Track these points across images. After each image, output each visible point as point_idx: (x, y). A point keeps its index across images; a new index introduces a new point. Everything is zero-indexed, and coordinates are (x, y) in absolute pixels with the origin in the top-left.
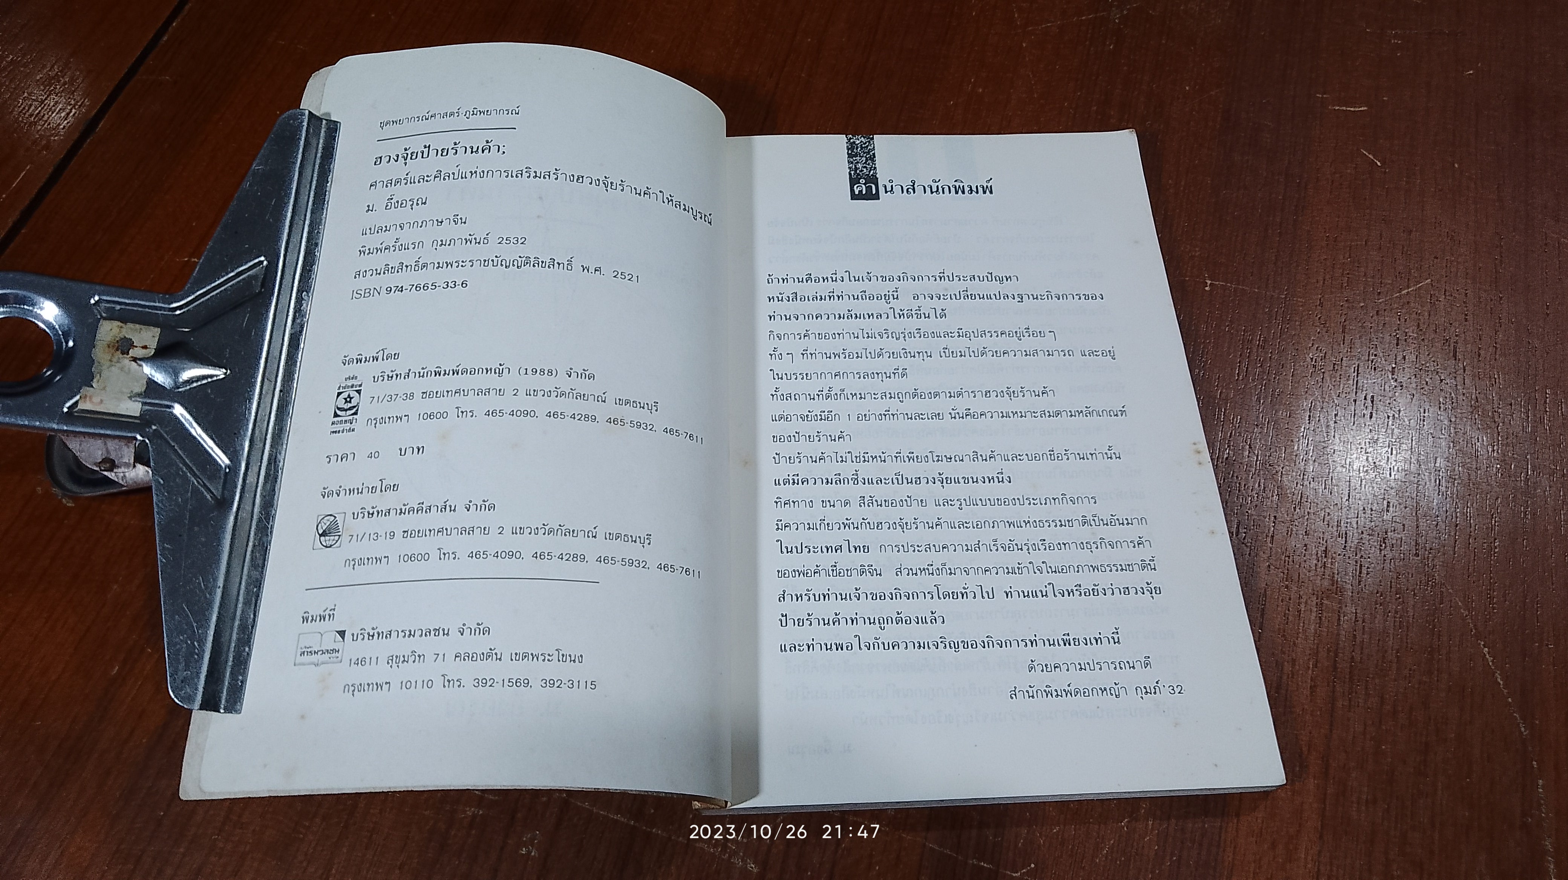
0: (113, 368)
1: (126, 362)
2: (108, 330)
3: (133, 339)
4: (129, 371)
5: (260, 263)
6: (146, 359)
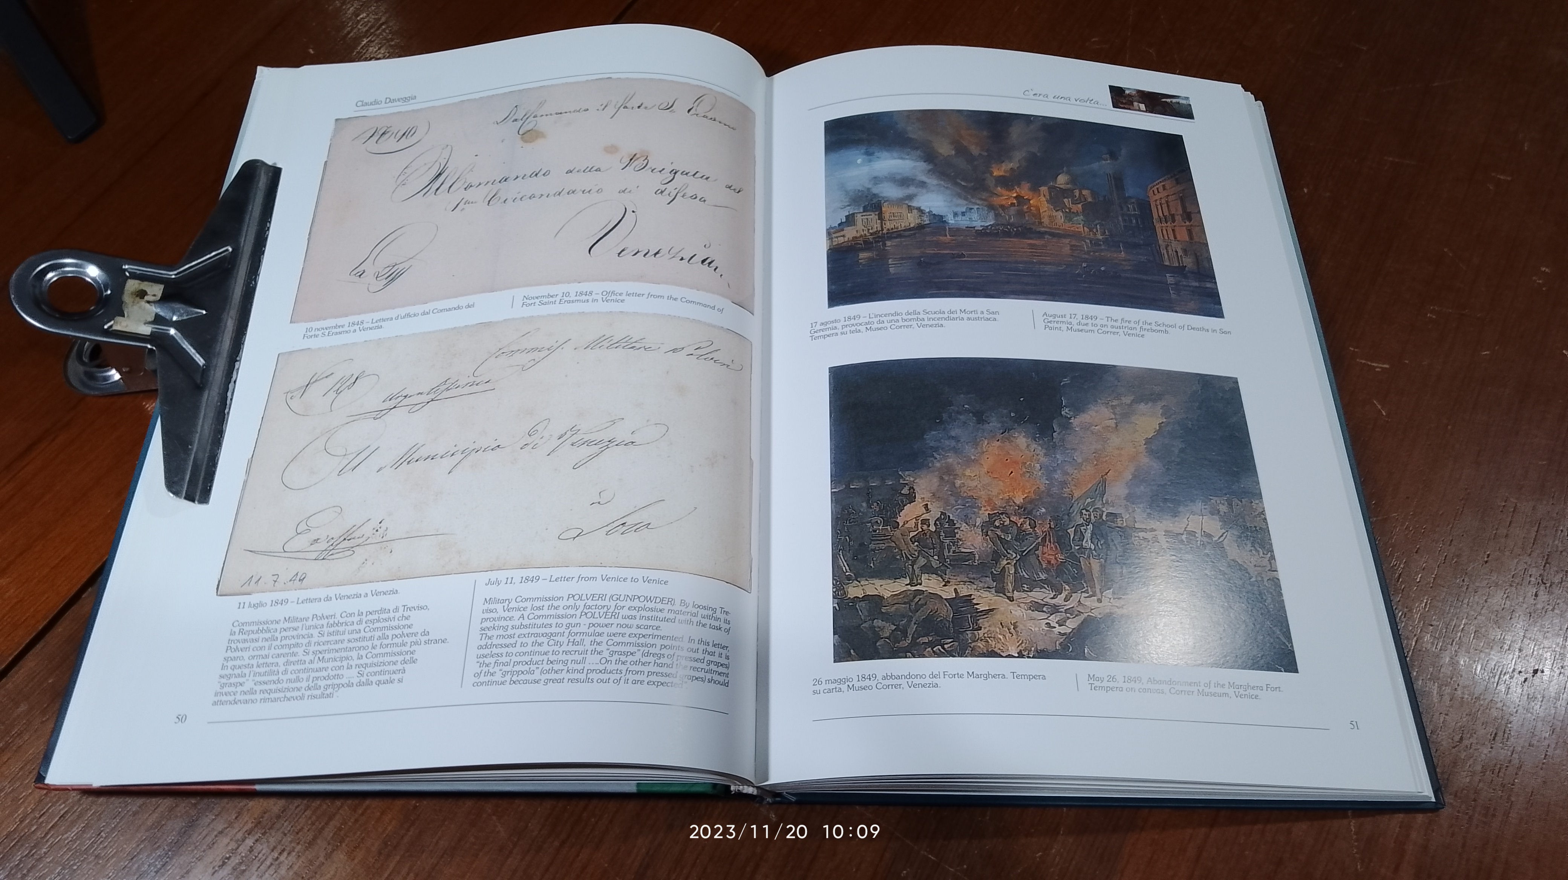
0: (134, 307)
1: (143, 303)
2: (132, 285)
3: (148, 291)
4: (144, 309)
5: (227, 250)
6: (154, 302)
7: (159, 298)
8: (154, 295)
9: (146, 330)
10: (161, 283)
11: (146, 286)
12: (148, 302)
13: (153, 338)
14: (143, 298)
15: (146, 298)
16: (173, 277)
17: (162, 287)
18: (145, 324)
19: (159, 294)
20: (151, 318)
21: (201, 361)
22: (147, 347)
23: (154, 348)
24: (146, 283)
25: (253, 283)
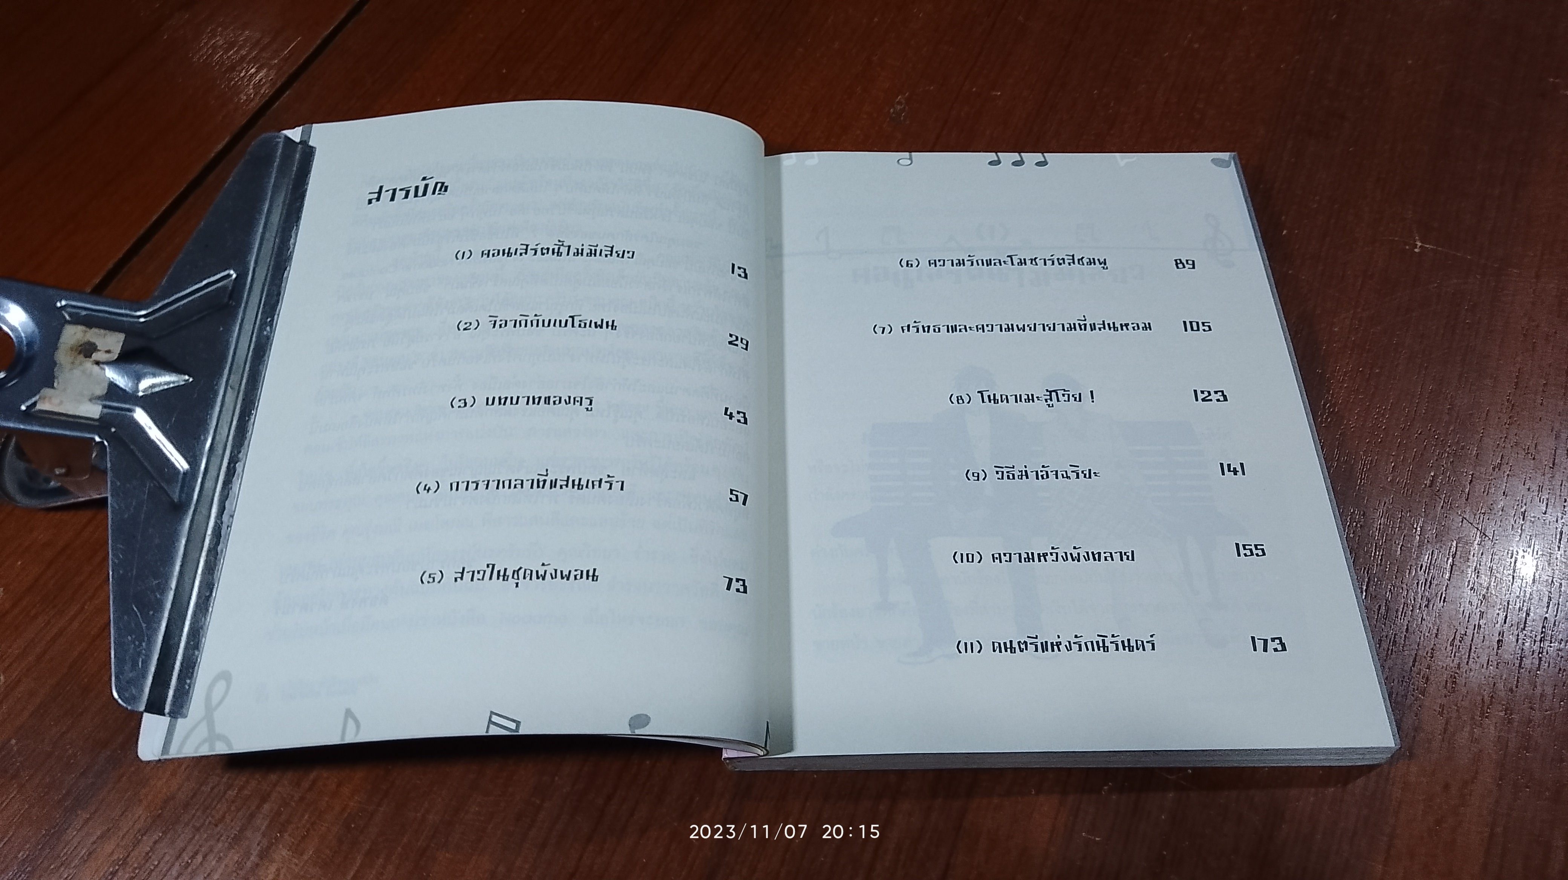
0: (75, 371)
1: (89, 365)
2: (72, 334)
3: (97, 344)
4: (91, 374)
5: (229, 276)
6: (109, 363)
7: (116, 358)
8: (108, 352)
9: (94, 411)
10: (120, 331)
11: (95, 336)
12: (97, 363)
13: (102, 425)
14: (90, 357)
15: (96, 356)
16: (142, 320)
17: (121, 337)
18: (90, 400)
19: (117, 350)
20: (101, 390)
21: (181, 463)
22: (93, 439)
23: (106, 443)
24: (95, 330)
25: (268, 328)
